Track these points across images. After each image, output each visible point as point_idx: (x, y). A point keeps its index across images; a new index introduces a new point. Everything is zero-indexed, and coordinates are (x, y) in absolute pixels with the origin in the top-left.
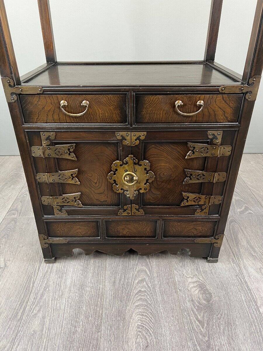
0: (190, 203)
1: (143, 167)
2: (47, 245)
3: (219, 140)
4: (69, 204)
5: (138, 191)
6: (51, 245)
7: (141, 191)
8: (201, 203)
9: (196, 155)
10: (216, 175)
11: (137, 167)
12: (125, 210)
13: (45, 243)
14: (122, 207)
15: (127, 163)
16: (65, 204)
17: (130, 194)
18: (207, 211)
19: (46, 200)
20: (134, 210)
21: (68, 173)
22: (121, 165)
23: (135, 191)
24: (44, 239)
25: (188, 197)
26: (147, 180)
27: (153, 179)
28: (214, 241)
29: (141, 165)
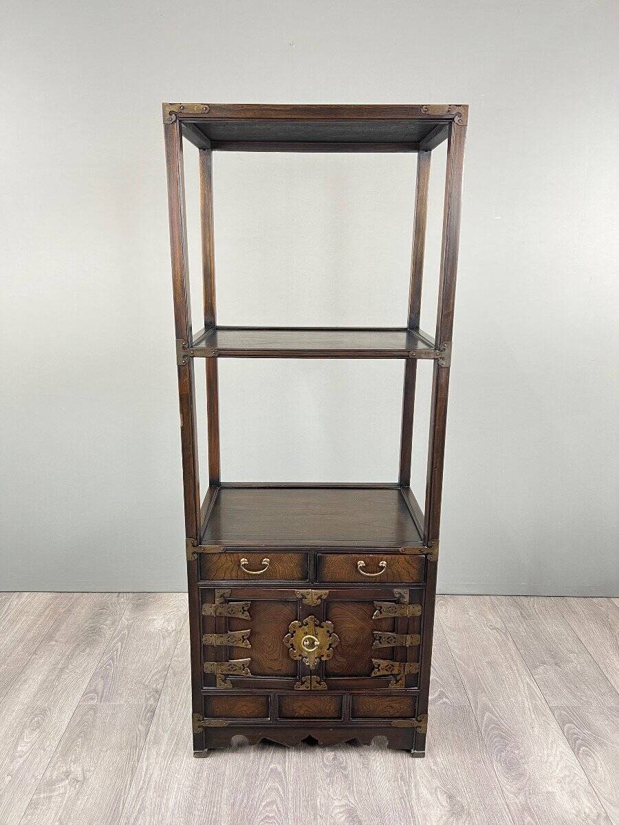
0: (382, 673)
1: (325, 629)
2: (201, 730)
3: (407, 599)
4: (235, 673)
5: (320, 658)
6: (206, 729)
7: (323, 659)
8: (396, 672)
9: (384, 615)
10: (408, 637)
11: (318, 629)
12: (303, 683)
13: (199, 727)
14: (300, 678)
15: (307, 624)
16: (231, 673)
17: (311, 662)
18: (402, 682)
19: (209, 667)
20: (314, 683)
21: (239, 634)
22: (300, 627)
23: (316, 658)
24: (199, 720)
25: (379, 665)
26: (330, 645)
27: (337, 644)
28: (416, 724)
29: (322, 627)
